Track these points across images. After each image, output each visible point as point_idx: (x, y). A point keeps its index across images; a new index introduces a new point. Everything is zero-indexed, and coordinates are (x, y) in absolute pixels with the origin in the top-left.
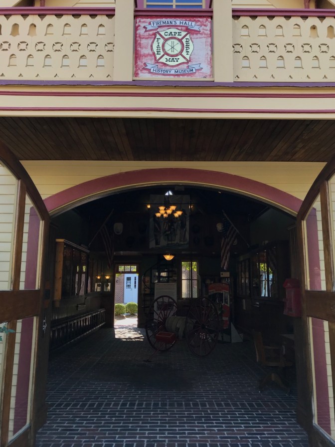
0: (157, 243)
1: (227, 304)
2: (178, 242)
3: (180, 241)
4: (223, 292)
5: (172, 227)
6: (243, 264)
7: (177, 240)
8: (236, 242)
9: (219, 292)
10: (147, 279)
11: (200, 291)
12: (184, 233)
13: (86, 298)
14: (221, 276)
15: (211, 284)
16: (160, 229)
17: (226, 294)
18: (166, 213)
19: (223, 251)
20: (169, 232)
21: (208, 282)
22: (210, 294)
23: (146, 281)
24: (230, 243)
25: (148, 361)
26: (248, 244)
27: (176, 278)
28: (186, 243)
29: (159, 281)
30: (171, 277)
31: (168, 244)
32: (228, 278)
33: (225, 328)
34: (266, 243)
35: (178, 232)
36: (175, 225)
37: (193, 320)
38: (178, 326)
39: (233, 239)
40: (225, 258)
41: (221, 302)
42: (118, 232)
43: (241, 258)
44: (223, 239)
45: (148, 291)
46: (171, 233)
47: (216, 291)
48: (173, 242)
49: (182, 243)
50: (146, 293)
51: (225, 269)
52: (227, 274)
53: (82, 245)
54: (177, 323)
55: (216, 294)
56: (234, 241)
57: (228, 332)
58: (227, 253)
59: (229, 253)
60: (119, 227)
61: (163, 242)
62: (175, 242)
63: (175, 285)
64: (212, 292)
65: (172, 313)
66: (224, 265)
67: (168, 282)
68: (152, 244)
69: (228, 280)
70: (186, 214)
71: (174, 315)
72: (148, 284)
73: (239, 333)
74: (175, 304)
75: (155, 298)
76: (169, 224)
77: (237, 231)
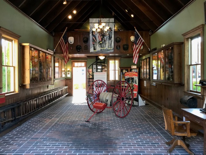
0: (94, 49)
1: (136, 83)
2: (107, 48)
3: (108, 48)
4: (134, 77)
5: (104, 39)
6: (145, 60)
7: (107, 47)
8: (142, 47)
9: (132, 77)
10: (91, 70)
11: (120, 76)
12: (110, 43)
13: (54, 81)
14: (132, 68)
15: (126, 72)
16: (96, 41)
17: (136, 78)
18: (99, 28)
19: (134, 52)
20: (102, 42)
21: (124, 71)
22: (126, 78)
23: (90, 71)
24: (139, 48)
25: (88, 121)
26: (149, 49)
27: (106, 70)
28: (112, 48)
29: (97, 71)
30: (104, 69)
31: (101, 50)
32: (135, 69)
33: (135, 98)
34: (163, 46)
35: (107, 42)
36: (105, 37)
37: (116, 95)
38: (107, 99)
39: (140, 45)
40: (135, 57)
41: (133, 83)
42: (71, 43)
43: (144, 58)
44: (135, 45)
45: (91, 77)
46: (103, 43)
47: (130, 76)
48: (104, 48)
49: (110, 49)
50: (90, 77)
51: (135, 63)
52: (135, 67)
53: (49, 50)
54: (106, 96)
55: (130, 78)
56: (141, 46)
57: (137, 100)
58: (137, 54)
59: (138, 54)
60: (71, 40)
61: (98, 48)
62: (105, 48)
63: (106, 73)
64: (127, 77)
65: (103, 90)
66: (135, 61)
67: (102, 71)
68: (92, 50)
69: (135, 70)
70: (112, 31)
71: (104, 91)
72: (91, 73)
73: (143, 100)
74: (105, 85)
75: (94, 80)
76: (102, 37)
77: (143, 40)
